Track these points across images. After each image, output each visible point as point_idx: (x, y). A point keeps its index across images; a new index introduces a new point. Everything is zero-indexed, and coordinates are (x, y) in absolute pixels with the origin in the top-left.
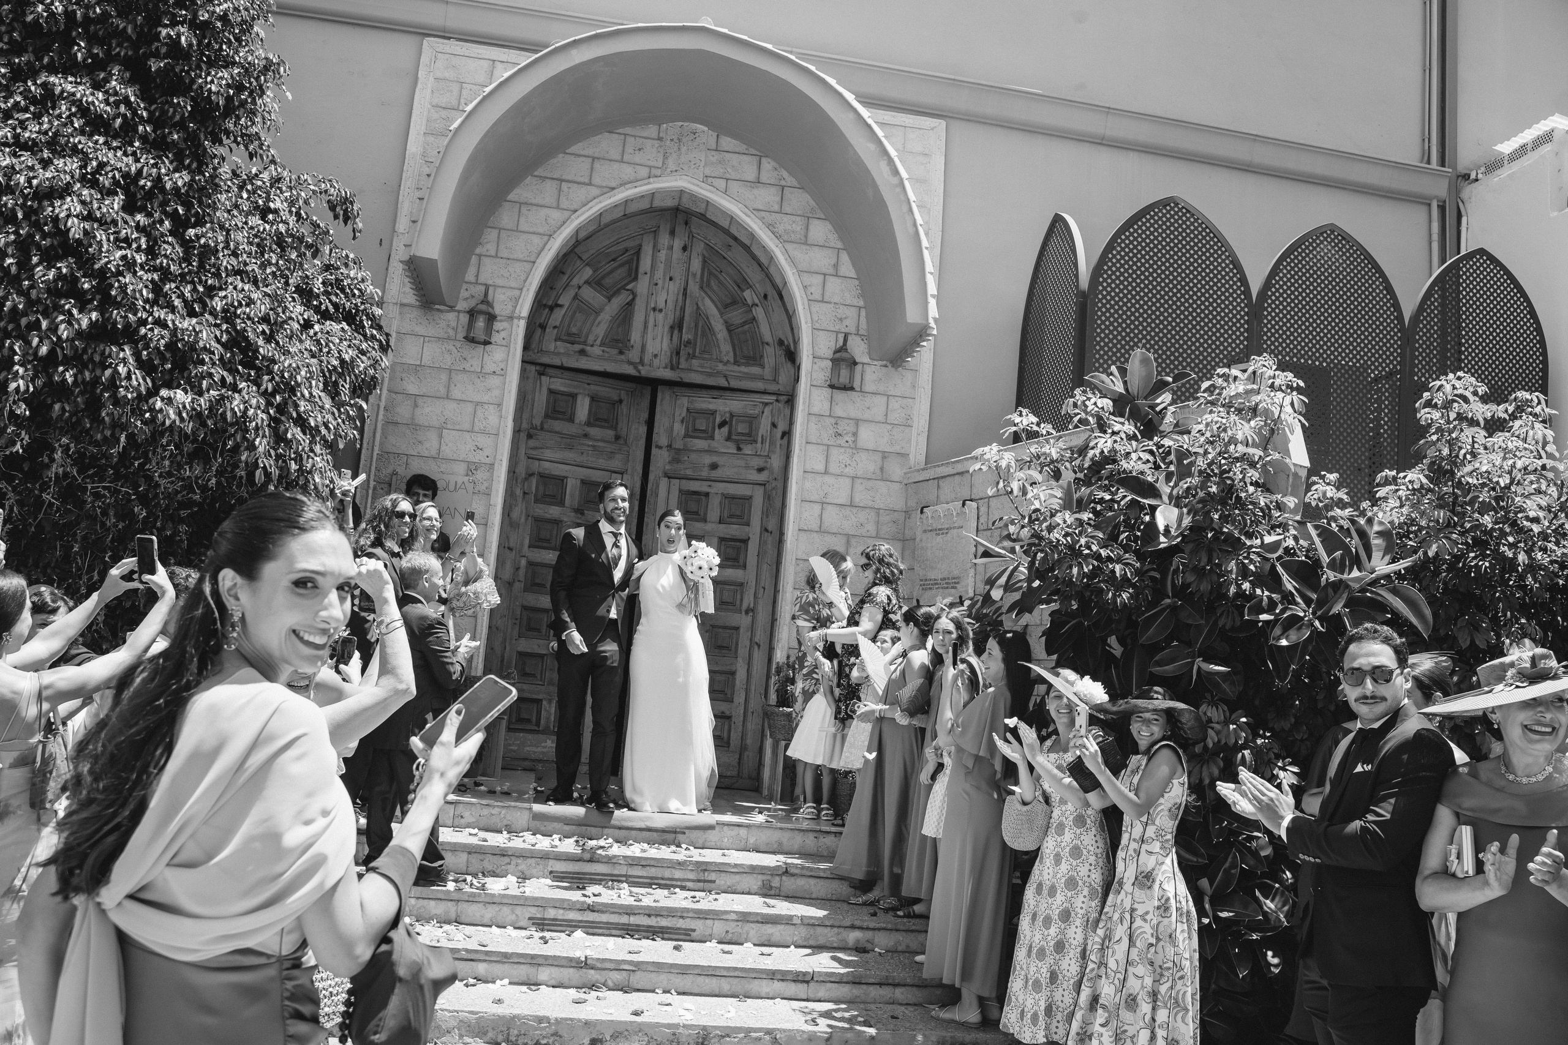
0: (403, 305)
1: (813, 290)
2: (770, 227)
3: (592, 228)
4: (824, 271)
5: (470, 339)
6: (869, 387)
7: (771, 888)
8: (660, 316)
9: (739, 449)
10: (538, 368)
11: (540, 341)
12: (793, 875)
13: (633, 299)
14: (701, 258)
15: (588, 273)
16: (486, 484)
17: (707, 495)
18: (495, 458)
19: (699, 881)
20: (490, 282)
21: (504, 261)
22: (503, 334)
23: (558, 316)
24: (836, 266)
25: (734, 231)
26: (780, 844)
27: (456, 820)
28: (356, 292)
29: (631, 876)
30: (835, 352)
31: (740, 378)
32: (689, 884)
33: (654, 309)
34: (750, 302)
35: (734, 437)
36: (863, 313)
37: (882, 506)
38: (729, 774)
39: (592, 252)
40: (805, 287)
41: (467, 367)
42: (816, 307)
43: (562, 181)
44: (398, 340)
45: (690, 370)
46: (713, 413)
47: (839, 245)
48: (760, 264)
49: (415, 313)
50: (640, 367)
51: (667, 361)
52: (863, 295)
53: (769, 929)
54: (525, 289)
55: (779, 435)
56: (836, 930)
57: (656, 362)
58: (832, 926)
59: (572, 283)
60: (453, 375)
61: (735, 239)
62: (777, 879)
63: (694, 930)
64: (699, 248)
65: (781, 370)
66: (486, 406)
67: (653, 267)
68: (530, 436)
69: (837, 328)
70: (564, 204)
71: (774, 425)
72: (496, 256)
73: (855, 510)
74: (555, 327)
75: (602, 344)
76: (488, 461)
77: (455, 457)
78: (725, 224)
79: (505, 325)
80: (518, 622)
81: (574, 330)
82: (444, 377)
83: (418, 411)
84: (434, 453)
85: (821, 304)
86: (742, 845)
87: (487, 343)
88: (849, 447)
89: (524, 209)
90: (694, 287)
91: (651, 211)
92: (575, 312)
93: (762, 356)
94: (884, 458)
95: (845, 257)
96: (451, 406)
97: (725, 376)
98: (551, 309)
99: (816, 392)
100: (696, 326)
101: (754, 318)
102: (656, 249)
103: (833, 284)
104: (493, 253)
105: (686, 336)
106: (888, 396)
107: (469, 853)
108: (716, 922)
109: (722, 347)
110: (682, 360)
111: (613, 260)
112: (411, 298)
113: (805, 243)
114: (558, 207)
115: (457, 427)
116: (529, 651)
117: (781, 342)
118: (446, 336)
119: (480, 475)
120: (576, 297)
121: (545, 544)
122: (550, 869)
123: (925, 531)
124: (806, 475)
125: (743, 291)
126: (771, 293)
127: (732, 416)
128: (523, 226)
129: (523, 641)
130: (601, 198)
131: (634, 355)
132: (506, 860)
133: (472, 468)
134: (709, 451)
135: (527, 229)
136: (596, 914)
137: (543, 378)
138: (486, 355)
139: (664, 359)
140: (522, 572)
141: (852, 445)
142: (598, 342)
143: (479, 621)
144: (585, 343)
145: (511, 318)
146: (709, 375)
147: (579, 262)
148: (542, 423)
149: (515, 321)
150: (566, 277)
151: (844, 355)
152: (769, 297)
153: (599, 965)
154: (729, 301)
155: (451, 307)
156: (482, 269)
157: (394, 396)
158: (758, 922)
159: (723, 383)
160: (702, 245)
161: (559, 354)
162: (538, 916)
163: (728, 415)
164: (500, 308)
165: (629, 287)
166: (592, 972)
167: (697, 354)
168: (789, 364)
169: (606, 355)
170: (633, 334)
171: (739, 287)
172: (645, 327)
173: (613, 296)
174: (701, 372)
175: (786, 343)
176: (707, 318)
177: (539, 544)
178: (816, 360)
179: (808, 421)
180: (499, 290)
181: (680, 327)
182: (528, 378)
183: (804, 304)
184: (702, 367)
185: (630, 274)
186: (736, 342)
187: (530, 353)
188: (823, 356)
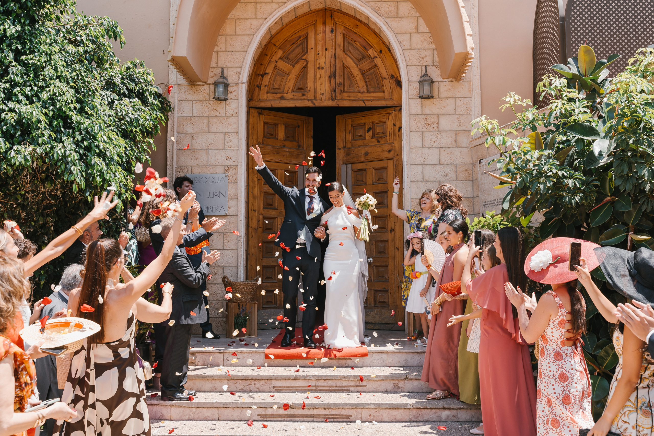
0: (179, 85)
1: (404, 43)
2: (376, 11)
3: (278, 28)
4: (410, 31)
5: (218, 99)
6: (443, 95)
7: (399, 387)
8: (323, 72)
9: (379, 142)
10: (258, 110)
11: (259, 95)
12: (411, 380)
13: (307, 64)
14: (342, 35)
15: (280, 53)
16: (235, 177)
17: (366, 170)
18: (238, 162)
19: (357, 386)
20: (224, 66)
21: (231, 53)
22: (234, 93)
23: (267, 79)
24: (417, 27)
25: (358, 17)
26: (406, 361)
27: (225, 362)
28: (142, 80)
29: (318, 386)
30: (421, 77)
31: (371, 100)
32: (352, 389)
33: (319, 68)
34: (372, 56)
35: (375, 136)
36: (435, 52)
37: (458, 162)
38: (390, 322)
39: (281, 41)
40: (400, 42)
41: (218, 114)
42: (407, 53)
43: (256, 3)
44: (179, 104)
45: (343, 99)
47: (417, 15)
48: (375, 33)
49: (186, 88)
50: (315, 102)
51: (329, 96)
52: (434, 42)
53: (395, 413)
54: (243, 67)
55: (397, 130)
56: (434, 411)
57: (323, 98)
58: (431, 409)
59: (272, 60)
60: (211, 119)
61: (360, 21)
62: (402, 382)
63: (351, 416)
64: (340, 30)
65: (394, 93)
66: (230, 134)
67: (316, 44)
69: (421, 64)
70: (259, 16)
71: (394, 125)
72: (226, 51)
73: (442, 166)
74: (266, 86)
75: (293, 91)
76: (234, 164)
77: (217, 164)
78: (352, 13)
79: (235, 88)
80: (261, 250)
81: (276, 86)
82: (206, 121)
83: (194, 142)
84: (205, 163)
85: (410, 51)
86: (384, 364)
87: (226, 100)
88: (435, 131)
89: (238, 22)
90: (340, 52)
91: (311, 13)
92: (276, 76)
93: (383, 86)
94: (456, 134)
95: (421, 21)
96: (211, 136)
97: (363, 100)
98: (262, 76)
99: (412, 101)
100: (344, 74)
101: (376, 65)
102: (316, 34)
103: (416, 37)
104: (224, 49)
105: (339, 80)
106: (455, 98)
107: (228, 380)
108: (363, 410)
109: (359, 84)
110: (338, 95)
111: (293, 44)
112: (183, 81)
113: (398, 17)
114: (256, 18)
115: (216, 148)
116: (268, 265)
117: (392, 76)
118: (204, 99)
119: (231, 172)
120: (275, 67)
122: (273, 386)
123: (483, 174)
124: (412, 150)
125: (368, 50)
126: (384, 49)
127: (373, 124)
128: (239, 32)
129: (265, 260)
130: (279, 9)
131: (310, 95)
132: (249, 382)
133: (226, 169)
134: (364, 146)
135: (240, 33)
136: (295, 410)
137: (261, 116)
138: (227, 106)
139: (327, 95)
140: (261, 223)
141: (437, 130)
142: (290, 91)
143: (239, 251)
144: (283, 92)
145: (237, 84)
146: (353, 100)
147: (274, 48)
149: (240, 85)
150: (268, 57)
151: (426, 78)
152: (383, 52)
154: (360, 57)
155: (205, 82)
156: (219, 59)
157: (180, 135)
158: (387, 409)
159: (361, 104)
160: (342, 27)
161: (269, 100)
162: (263, 413)
164: (231, 80)
165: (304, 57)
167: (346, 90)
168: (398, 88)
169: (295, 97)
170: (309, 84)
171: (365, 48)
172: (315, 79)
173: (295, 64)
174: (349, 100)
175: (395, 76)
176: (349, 69)
177: (267, 207)
178: (410, 83)
179: (409, 119)
180: (229, 69)
181: (335, 76)
182: (254, 116)
183: (400, 52)
184: (349, 97)
185: (303, 50)
186: (367, 80)
187: (254, 102)
188: (414, 80)
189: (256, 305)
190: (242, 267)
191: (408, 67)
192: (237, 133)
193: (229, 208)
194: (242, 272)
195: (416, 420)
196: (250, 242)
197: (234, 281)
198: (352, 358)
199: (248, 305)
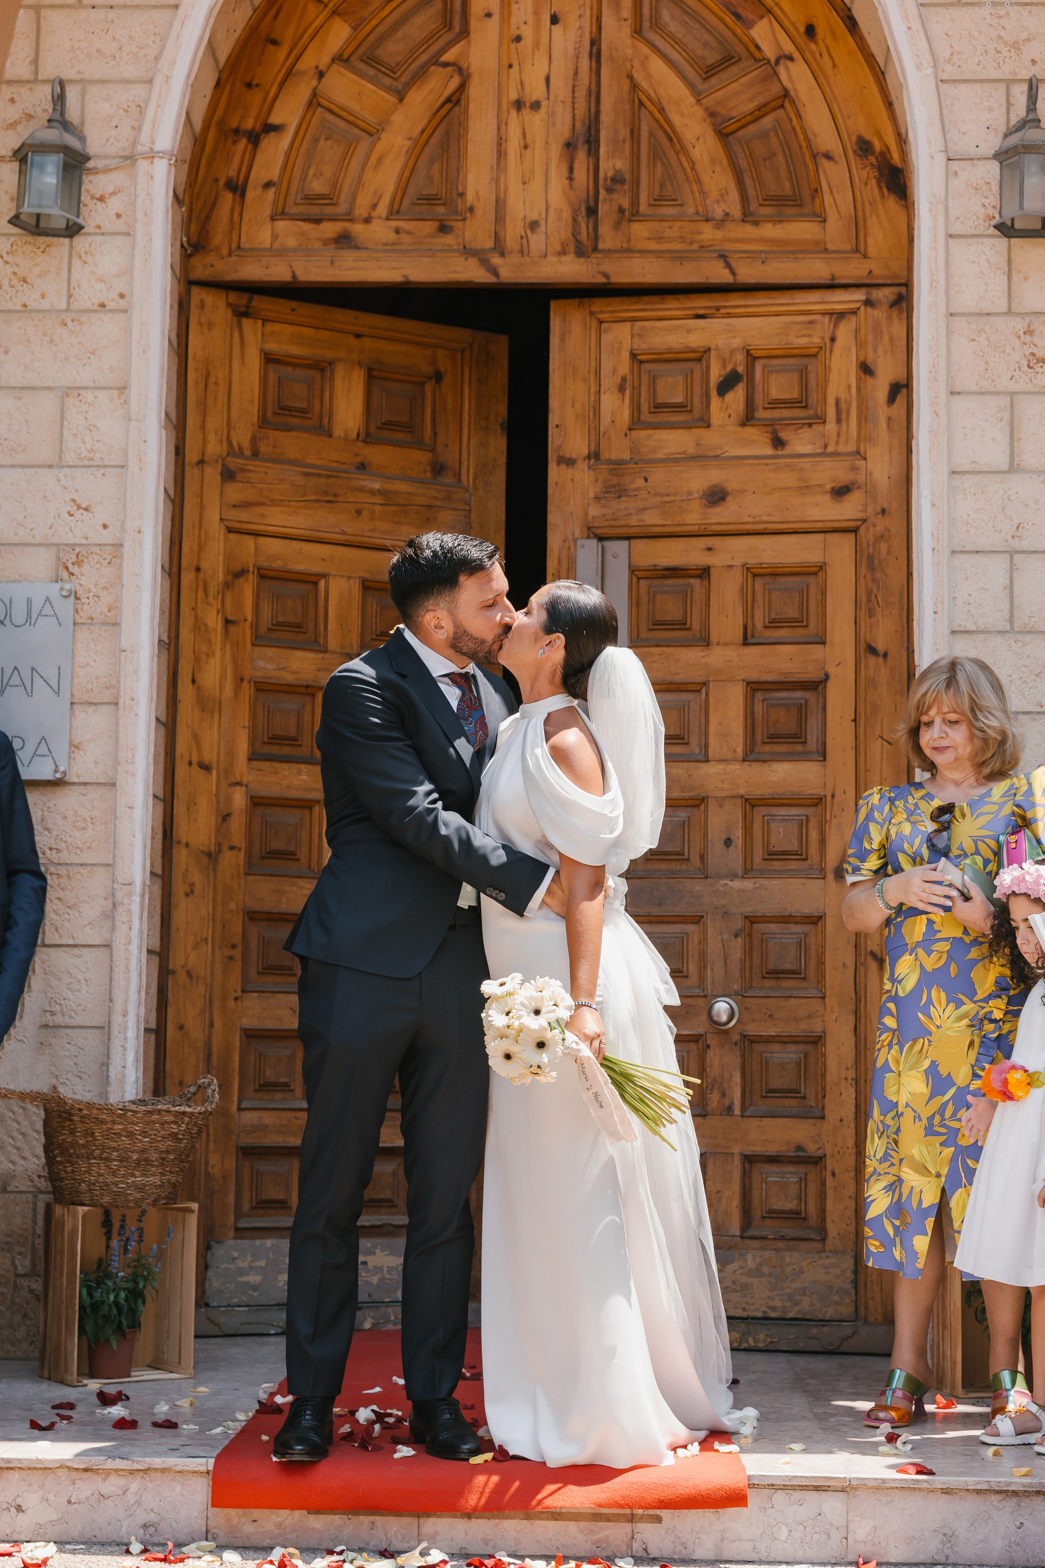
5: (34, 228)
8: (536, 121)
9: (778, 443)
10: (233, 297)
11: (235, 225)
13: (462, 87)
15: (339, 33)
17: (704, 573)
18: (123, 528)
20: (68, 74)
21: (101, 14)
22: (115, 204)
26: (949, 1538)
30: (1006, 136)
31: (763, 257)
33: (519, 105)
34: (770, 52)
35: (761, 414)
38: (830, 1313)
41: (32, 299)
42: (940, 21)
45: (628, 251)
46: (701, 356)
50: (496, 260)
51: (565, 233)
54: (158, 80)
55: (882, 394)
57: (537, 242)
59: (301, 66)
65: (872, 222)
66: (89, 396)
68: (228, 475)
69: (1005, 72)
71: (866, 369)
74: (268, 185)
75: (394, 213)
76: (107, 537)
77: (23, 536)
79: (117, 179)
80: (237, 953)
81: (318, 186)
85: (954, 11)
86: (834, 1547)
87: (73, 230)
92: (316, 140)
97: (723, 256)
98: (255, 138)
99: (962, 251)
100: (634, 133)
101: (786, 94)
105: (611, 164)
110: (605, 229)
115: (20, 459)
116: (270, 1025)
117: (864, 147)
119: (89, 577)
120: (314, 102)
121: (286, 750)
125: (749, 25)
126: (825, 20)
127: (751, 358)
129: (253, 1002)
133: (68, 561)
134: (699, 458)
137: (247, 323)
138: (76, 262)
139: (556, 230)
140: (237, 825)
142: (382, 209)
144: (348, 215)
145: (130, 159)
146: (679, 257)
148: (254, 440)
149: (143, 165)
150: (282, 53)
151: (1033, 134)
152: (820, 32)
154: (712, 57)
159: (719, 274)
161: (281, 253)
163: (740, 357)
165: (449, 56)
167: (643, 208)
168: (892, 203)
169: (406, 239)
170: (471, 178)
171: (738, 16)
172: (501, 154)
173: (409, 85)
174: (658, 254)
175: (878, 146)
176: (662, 110)
177: (267, 749)
178: (955, 166)
179: (949, 333)
180: (94, 91)
181: (592, 142)
182: (210, 326)
183: (906, 18)
184: (659, 239)
185: (447, 23)
186: (744, 164)
187: (211, 258)
188: (973, 152)
189: (193, 1221)
190: (131, 1033)
191: (945, 88)
192: (123, 389)
193: (74, 746)
194: (130, 1058)
196: (179, 918)
197: (88, 1097)
198: (665, 1513)
199: (153, 1216)
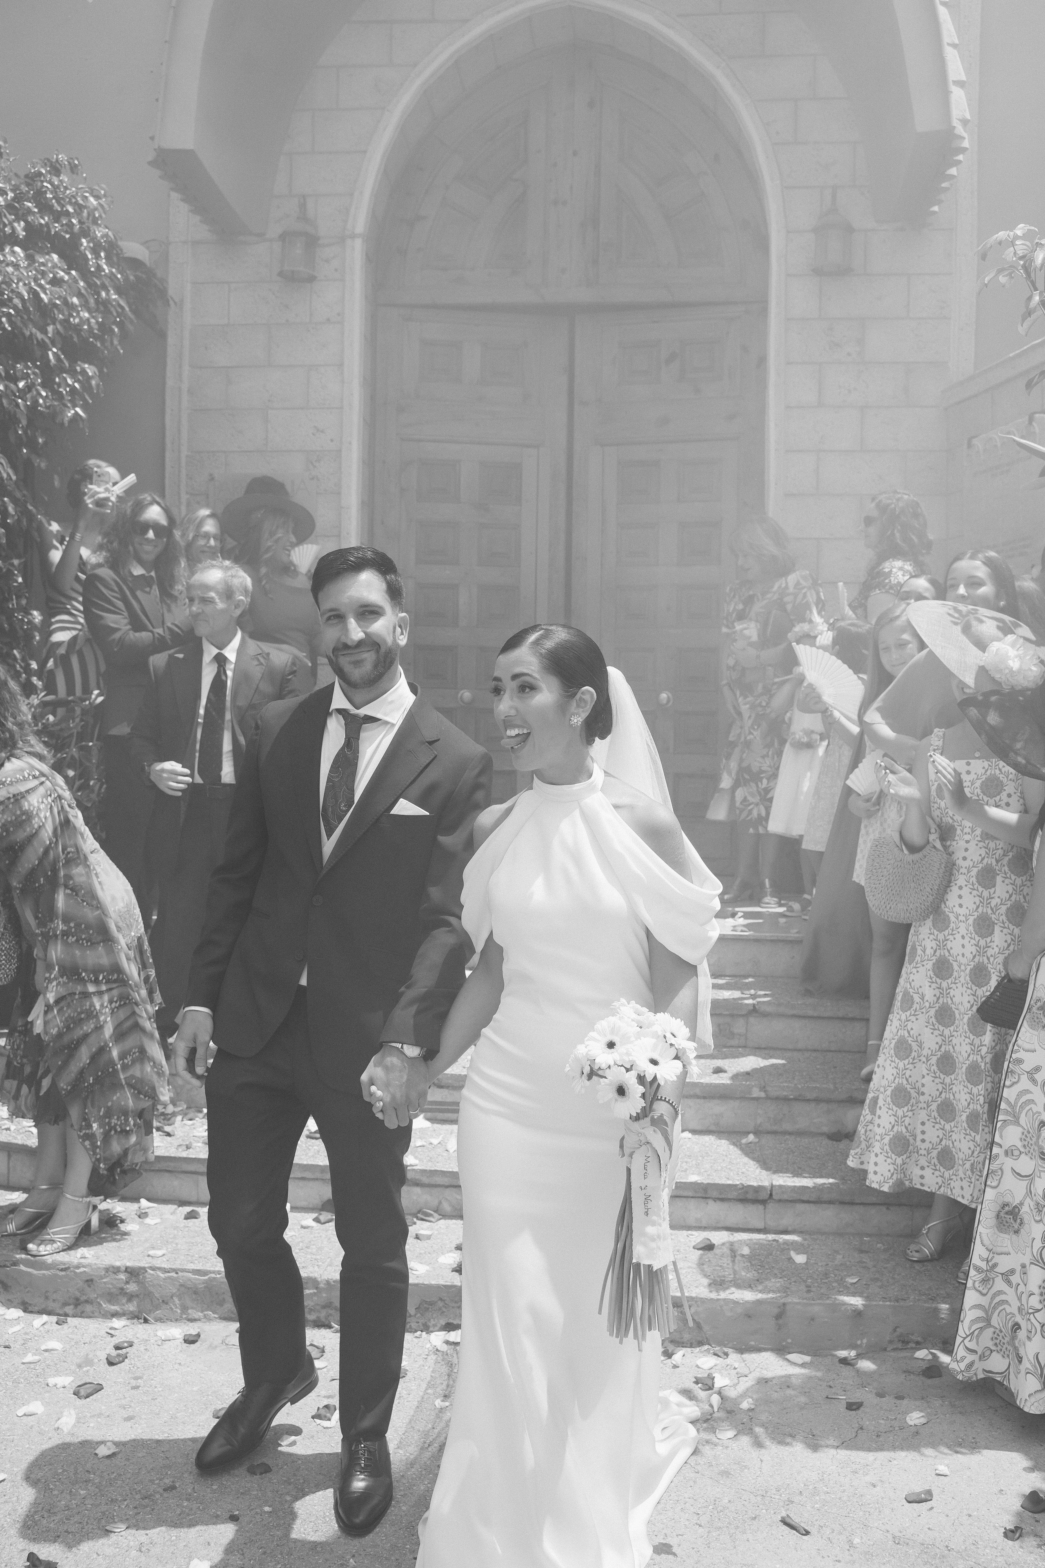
0: (195, 243)
1: (779, 126)
2: (707, 39)
4: (796, 93)
5: (289, 277)
6: (878, 265)
7: (732, 1035)
8: (566, 211)
9: (698, 391)
11: (401, 273)
12: (765, 1015)
13: (525, 192)
14: (617, 116)
16: (334, 481)
17: (657, 463)
18: (341, 441)
20: (308, 191)
21: (325, 157)
22: (334, 264)
24: (813, 83)
25: (658, 61)
26: (756, 964)
30: (820, 218)
31: (689, 286)
33: (556, 202)
34: (694, 170)
35: (688, 375)
36: (861, 151)
37: (910, 446)
40: (767, 124)
41: (291, 317)
42: (786, 154)
43: (392, 22)
44: (195, 293)
45: (615, 284)
46: (656, 344)
47: (816, 49)
49: (213, 251)
50: (543, 290)
51: (581, 274)
52: (858, 123)
54: (357, 194)
55: (752, 364)
57: (566, 280)
59: (437, 182)
60: (274, 331)
62: (741, 1022)
64: (612, 102)
65: (749, 266)
66: (323, 370)
67: (549, 139)
68: (401, 410)
69: (820, 182)
70: (400, 57)
71: (745, 349)
72: (313, 152)
73: (868, 457)
74: (419, 250)
75: (488, 264)
76: (333, 446)
78: (644, 51)
79: (335, 249)
81: (446, 250)
82: (261, 337)
83: (233, 389)
84: (259, 445)
87: (312, 279)
88: (854, 362)
89: (344, 76)
92: (445, 224)
94: (909, 372)
95: (826, 67)
96: (276, 375)
97: (667, 287)
98: (412, 224)
99: (794, 284)
100: (619, 217)
101: (703, 194)
102: (550, 113)
103: (810, 111)
104: (308, 147)
106: (910, 275)
109: (659, 243)
110: (603, 271)
112: (201, 230)
113: (763, 55)
114: (391, 64)
117: (745, 223)
118: (257, 278)
120: (444, 202)
124: (790, 412)
125: (683, 155)
127: (683, 344)
128: (346, 101)
131: (533, 274)
134: (656, 400)
135: (350, 104)
136: (445, 1092)
137: (411, 324)
138: (314, 296)
139: (576, 272)
141: (858, 359)
142: (481, 262)
145: (342, 239)
146: (643, 287)
147: (442, 150)
149: (349, 242)
150: (426, 175)
151: (832, 218)
152: (723, 159)
153: (425, 1180)
154: (663, 173)
155: (261, 236)
156: (295, 174)
157: (198, 372)
158: (698, 1097)
160: (617, 95)
161: (426, 288)
163: (677, 344)
164: (325, 227)
165: (518, 175)
166: (417, 1190)
167: (624, 259)
168: (760, 253)
169: (495, 279)
170: (529, 244)
171: (677, 150)
172: (546, 230)
173: (496, 192)
174: (631, 285)
176: (635, 205)
178: (791, 235)
179: (786, 329)
180: (322, 201)
181: (596, 222)
183: (766, 153)
184: (632, 277)
185: (516, 156)
186: (679, 234)
187: (389, 290)
188: (803, 227)
191: (787, 191)
192: (341, 365)
195: (775, 1128)
